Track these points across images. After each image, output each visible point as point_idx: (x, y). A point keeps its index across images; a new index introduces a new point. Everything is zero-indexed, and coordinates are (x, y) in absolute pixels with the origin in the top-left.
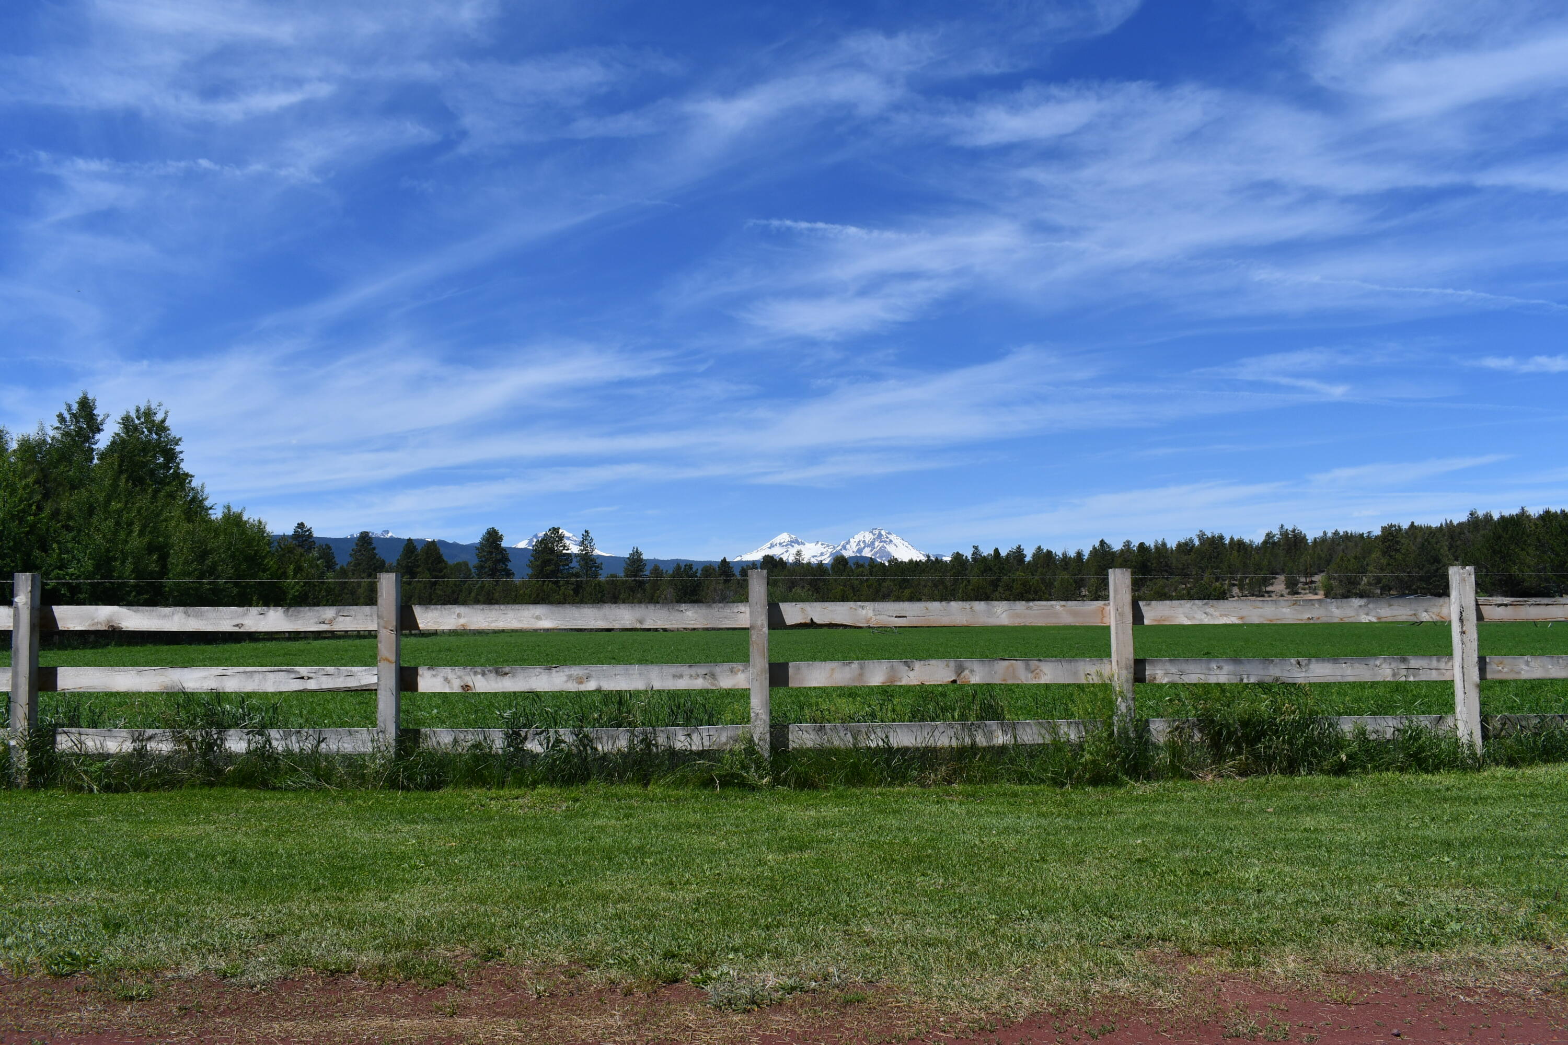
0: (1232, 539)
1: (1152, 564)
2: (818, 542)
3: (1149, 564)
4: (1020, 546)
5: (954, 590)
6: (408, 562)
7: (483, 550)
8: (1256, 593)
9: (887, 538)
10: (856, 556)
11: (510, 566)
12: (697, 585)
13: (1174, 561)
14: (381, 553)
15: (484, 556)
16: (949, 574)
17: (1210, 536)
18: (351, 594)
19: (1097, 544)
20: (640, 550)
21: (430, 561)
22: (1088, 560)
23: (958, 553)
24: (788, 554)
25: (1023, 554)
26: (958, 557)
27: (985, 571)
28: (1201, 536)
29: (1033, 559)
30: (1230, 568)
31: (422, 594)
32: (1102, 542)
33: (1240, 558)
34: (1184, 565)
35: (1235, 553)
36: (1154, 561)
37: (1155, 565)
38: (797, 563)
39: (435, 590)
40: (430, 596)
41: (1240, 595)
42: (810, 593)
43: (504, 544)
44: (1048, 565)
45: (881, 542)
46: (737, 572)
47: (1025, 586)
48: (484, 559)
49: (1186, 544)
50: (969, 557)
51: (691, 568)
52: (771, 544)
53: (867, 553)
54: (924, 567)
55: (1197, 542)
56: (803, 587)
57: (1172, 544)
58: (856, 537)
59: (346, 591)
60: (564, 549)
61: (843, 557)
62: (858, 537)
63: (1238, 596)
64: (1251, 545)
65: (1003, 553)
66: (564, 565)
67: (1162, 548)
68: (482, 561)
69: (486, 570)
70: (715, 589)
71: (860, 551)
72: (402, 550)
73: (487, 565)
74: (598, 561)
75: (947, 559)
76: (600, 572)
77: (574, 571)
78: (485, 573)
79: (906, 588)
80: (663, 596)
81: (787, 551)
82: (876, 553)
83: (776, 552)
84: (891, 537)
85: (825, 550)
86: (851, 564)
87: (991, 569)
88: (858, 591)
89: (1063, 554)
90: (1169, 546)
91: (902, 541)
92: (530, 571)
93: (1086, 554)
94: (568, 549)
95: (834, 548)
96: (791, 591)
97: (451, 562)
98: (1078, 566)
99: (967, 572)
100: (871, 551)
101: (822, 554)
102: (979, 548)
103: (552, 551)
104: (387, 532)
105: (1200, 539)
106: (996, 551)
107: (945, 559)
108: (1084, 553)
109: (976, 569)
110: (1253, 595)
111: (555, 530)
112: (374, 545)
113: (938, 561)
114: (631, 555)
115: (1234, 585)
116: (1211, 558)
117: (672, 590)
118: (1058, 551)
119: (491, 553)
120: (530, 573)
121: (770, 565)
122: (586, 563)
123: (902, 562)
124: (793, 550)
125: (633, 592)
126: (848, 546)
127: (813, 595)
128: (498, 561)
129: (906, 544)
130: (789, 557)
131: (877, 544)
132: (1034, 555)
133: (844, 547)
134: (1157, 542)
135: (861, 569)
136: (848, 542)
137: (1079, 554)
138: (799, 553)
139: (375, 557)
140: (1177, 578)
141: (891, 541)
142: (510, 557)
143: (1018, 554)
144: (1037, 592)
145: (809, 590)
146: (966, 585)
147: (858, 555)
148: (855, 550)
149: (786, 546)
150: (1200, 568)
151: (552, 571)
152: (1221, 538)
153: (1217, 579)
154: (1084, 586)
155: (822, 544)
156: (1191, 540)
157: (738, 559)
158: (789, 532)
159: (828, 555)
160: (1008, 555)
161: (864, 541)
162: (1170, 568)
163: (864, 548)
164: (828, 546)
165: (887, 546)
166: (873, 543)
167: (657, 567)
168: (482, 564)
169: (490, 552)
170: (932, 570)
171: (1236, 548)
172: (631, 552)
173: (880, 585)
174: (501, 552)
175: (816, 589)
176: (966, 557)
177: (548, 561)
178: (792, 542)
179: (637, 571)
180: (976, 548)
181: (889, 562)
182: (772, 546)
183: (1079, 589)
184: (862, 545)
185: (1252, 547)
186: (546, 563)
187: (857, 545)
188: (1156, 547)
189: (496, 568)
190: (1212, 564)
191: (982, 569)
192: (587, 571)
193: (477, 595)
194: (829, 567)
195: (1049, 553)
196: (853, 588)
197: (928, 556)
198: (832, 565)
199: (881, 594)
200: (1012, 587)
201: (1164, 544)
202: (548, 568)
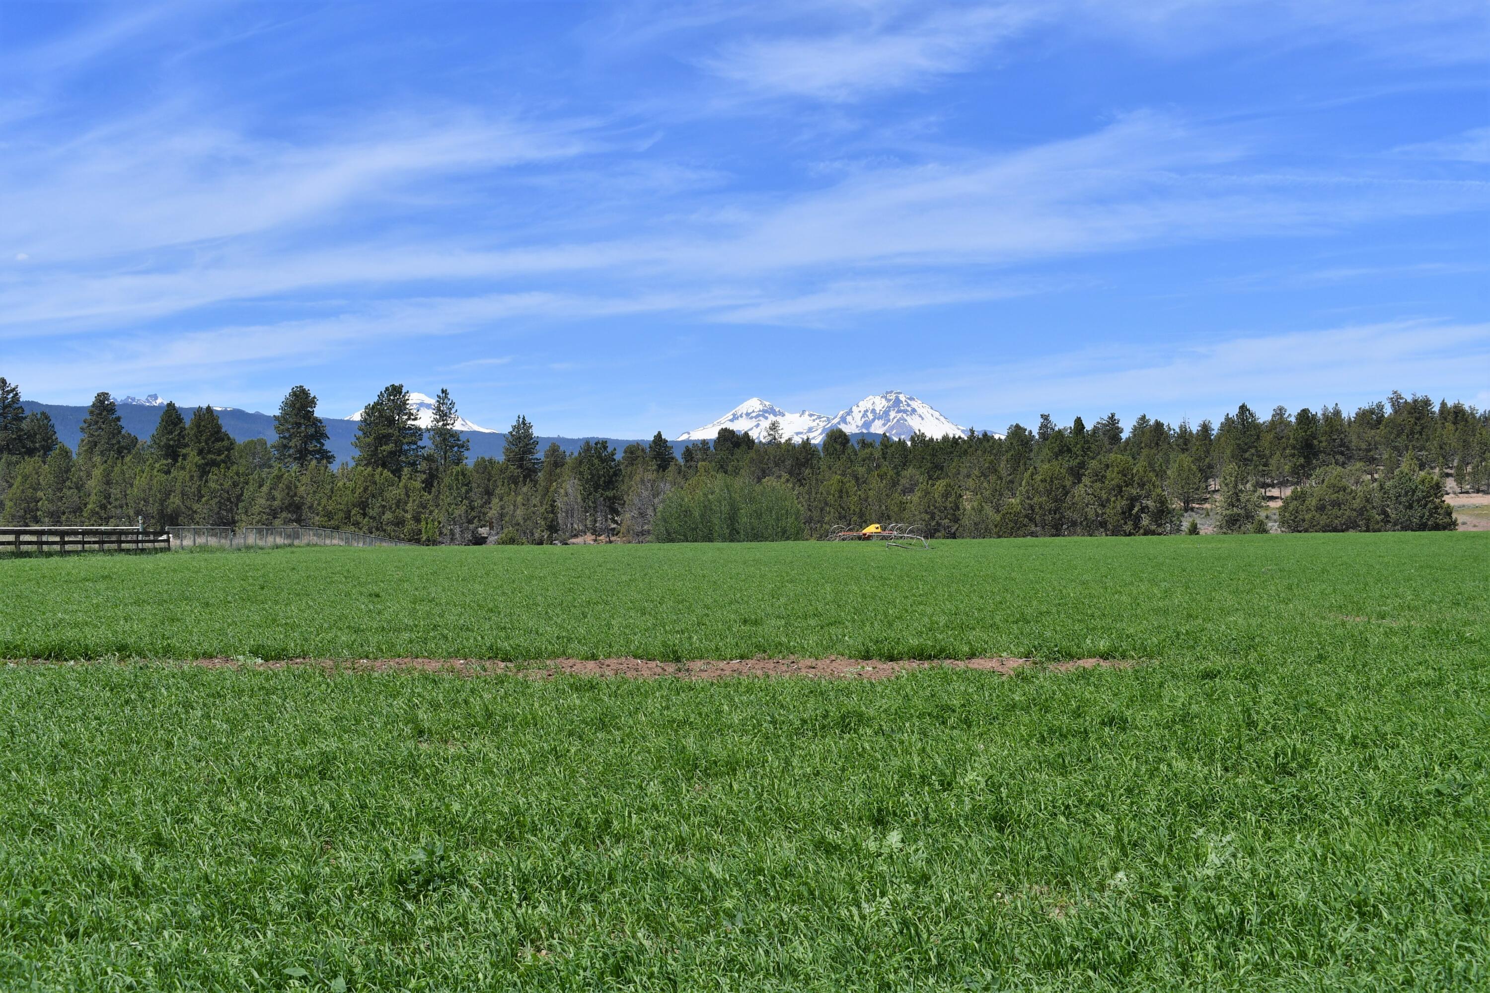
0: (1443, 404)
1: (1320, 442)
2: (803, 412)
3: (1315, 442)
4: (1113, 415)
5: (1012, 482)
6: (168, 440)
7: (286, 420)
8: (1482, 488)
9: (908, 405)
10: (862, 433)
11: (328, 445)
12: (615, 474)
13: (1354, 438)
14: (129, 427)
15: (288, 430)
16: (1004, 458)
17: (1409, 400)
18: (77, 488)
19: (1234, 412)
20: (528, 420)
21: (204, 438)
22: (1219, 437)
23: (1017, 426)
24: (759, 430)
25: (1118, 428)
26: (1017, 432)
27: (1061, 452)
28: (1396, 401)
29: (1135, 435)
30: (1441, 448)
31: (187, 489)
32: (1243, 409)
33: (1457, 433)
34: (1370, 444)
35: (1450, 426)
36: (1324, 439)
37: (1324, 444)
38: (774, 443)
39: (206, 481)
40: (199, 491)
41: (1459, 490)
42: (790, 485)
43: (320, 412)
44: (1157, 444)
45: (898, 412)
46: (678, 455)
47: (1125, 476)
48: (287, 435)
49: (1372, 412)
50: (1035, 433)
51: (605, 448)
52: (734, 415)
53: (878, 428)
54: (965, 446)
55: (1388, 410)
56: (780, 477)
57: (1349, 412)
58: (861, 404)
59: (68, 483)
60: (409, 419)
61: (841, 431)
62: (865, 404)
63: (1455, 493)
64: (1472, 414)
65: (1089, 426)
66: (409, 443)
67: (1333, 418)
68: (284, 438)
69: (291, 451)
70: (642, 481)
71: (867, 425)
72: (159, 420)
73: (292, 444)
74: (463, 438)
75: (1001, 434)
76: (466, 454)
77: (425, 452)
78: (290, 456)
79: (938, 478)
80: (562, 491)
81: (757, 426)
82: (892, 428)
83: (740, 427)
84: (914, 404)
85: (815, 424)
86: (853, 442)
87: (1069, 450)
88: (864, 482)
89: (1181, 427)
90: (1344, 415)
91: (931, 411)
92: (357, 453)
93: (1216, 426)
94: (415, 419)
95: (829, 420)
96: (759, 480)
97: (240, 439)
98: (1205, 444)
99: (1032, 455)
100: (884, 425)
101: (810, 430)
102: (1051, 418)
103: (391, 422)
104: (155, 397)
105: (1393, 405)
106: (1079, 422)
107: (996, 437)
108: (1213, 426)
109: (1046, 451)
110: (1478, 491)
111: (396, 391)
112: (118, 414)
113: (986, 437)
114: (514, 427)
115: (1448, 475)
116: (1412, 433)
117: (576, 481)
118: (1173, 422)
119: (299, 425)
120: (357, 456)
121: (729, 444)
122: (445, 439)
123: (931, 440)
124: (766, 424)
125: (516, 483)
126: (849, 418)
127: (793, 489)
128: (308, 438)
129: (937, 414)
130: (759, 434)
131: (892, 414)
132: (1135, 429)
133: (843, 420)
134: (1325, 407)
135: (868, 451)
136: (850, 412)
137: (1205, 428)
138: (774, 427)
139: (120, 432)
140: (1359, 465)
141: (914, 410)
142: (328, 431)
143: (1111, 428)
144: (1144, 485)
145: (788, 481)
146: (1032, 474)
147: (865, 431)
148: (860, 423)
149: (756, 417)
150: (1395, 448)
151: (391, 453)
152: (1427, 403)
153: (1422, 467)
154: (1214, 477)
155: (811, 415)
156: (1380, 407)
157: (684, 437)
158: (761, 396)
159: (820, 431)
160: (1095, 430)
161: (873, 411)
162: (1348, 449)
163: (873, 420)
164: (819, 417)
165: (908, 418)
166: (886, 413)
167: (555, 448)
168: (285, 442)
169: (296, 423)
170: (979, 452)
171: (1451, 418)
172: (515, 423)
173: (898, 474)
174: (314, 423)
175: (799, 480)
176: (1031, 432)
177: (384, 437)
178: (765, 411)
179: (524, 453)
180: (1045, 417)
181: (912, 439)
182: (735, 418)
183: (1206, 481)
184: (871, 416)
185: (1474, 417)
186: (382, 439)
187: (863, 416)
188: (1326, 417)
189: (306, 449)
190: (1414, 443)
191: (1056, 449)
192: (445, 453)
193: (271, 489)
194: (820, 449)
195: (1159, 425)
196: (857, 479)
197: (972, 431)
198: (825, 445)
199: (899, 488)
200: (1104, 477)
201: (1337, 413)
202: (384, 447)
